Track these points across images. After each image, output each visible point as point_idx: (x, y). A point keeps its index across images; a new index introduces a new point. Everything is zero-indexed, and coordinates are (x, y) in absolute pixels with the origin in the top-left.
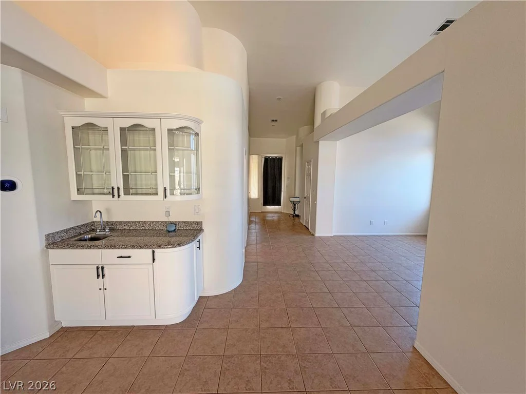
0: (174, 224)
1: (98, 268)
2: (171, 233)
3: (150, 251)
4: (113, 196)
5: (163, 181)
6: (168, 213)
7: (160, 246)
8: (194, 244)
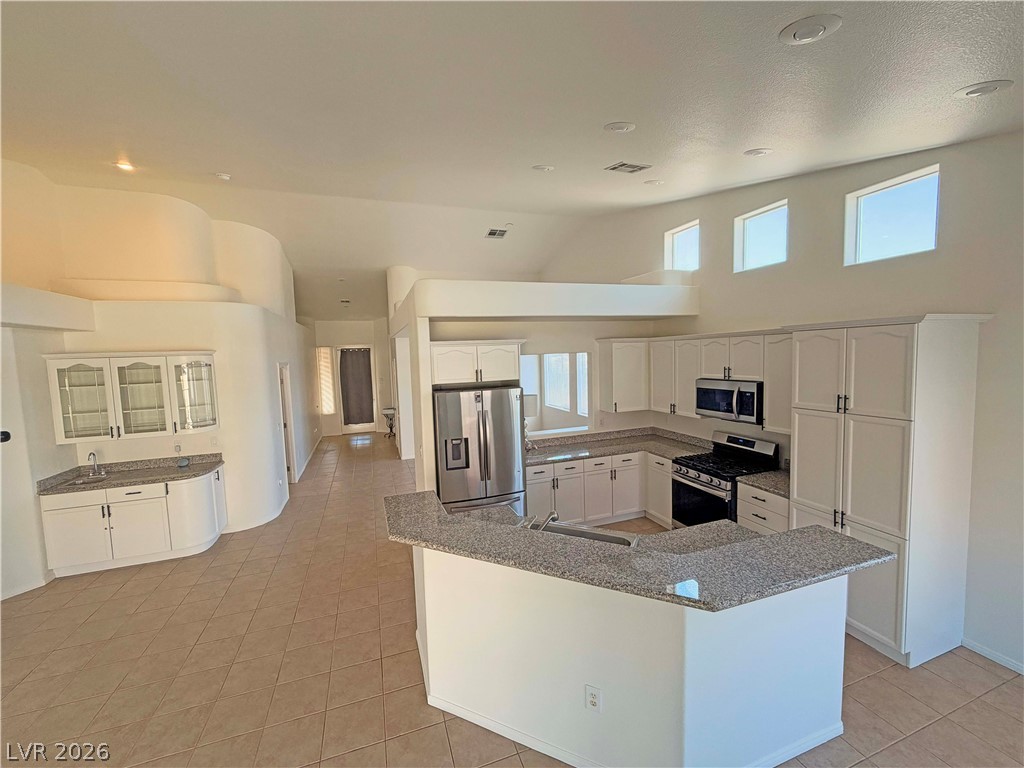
0: (188, 458)
1: (103, 508)
2: (184, 469)
3: (163, 485)
4: (112, 436)
5: (171, 416)
6: (178, 448)
7: (173, 479)
8: (212, 475)
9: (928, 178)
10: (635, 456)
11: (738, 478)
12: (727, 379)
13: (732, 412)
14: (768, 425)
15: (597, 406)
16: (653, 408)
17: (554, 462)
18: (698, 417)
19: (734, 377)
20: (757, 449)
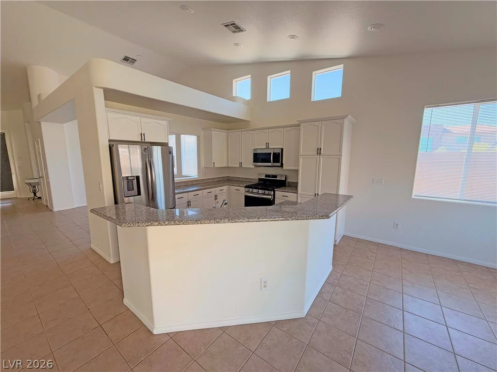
9: (338, 70)
10: (225, 188)
11: (275, 189)
12: (268, 148)
13: (270, 162)
14: (285, 167)
15: (203, 164)
16: (230, 165)
17: (188, 192)
18: (254, 167)
19: (270, 147)
20: (278, 178)
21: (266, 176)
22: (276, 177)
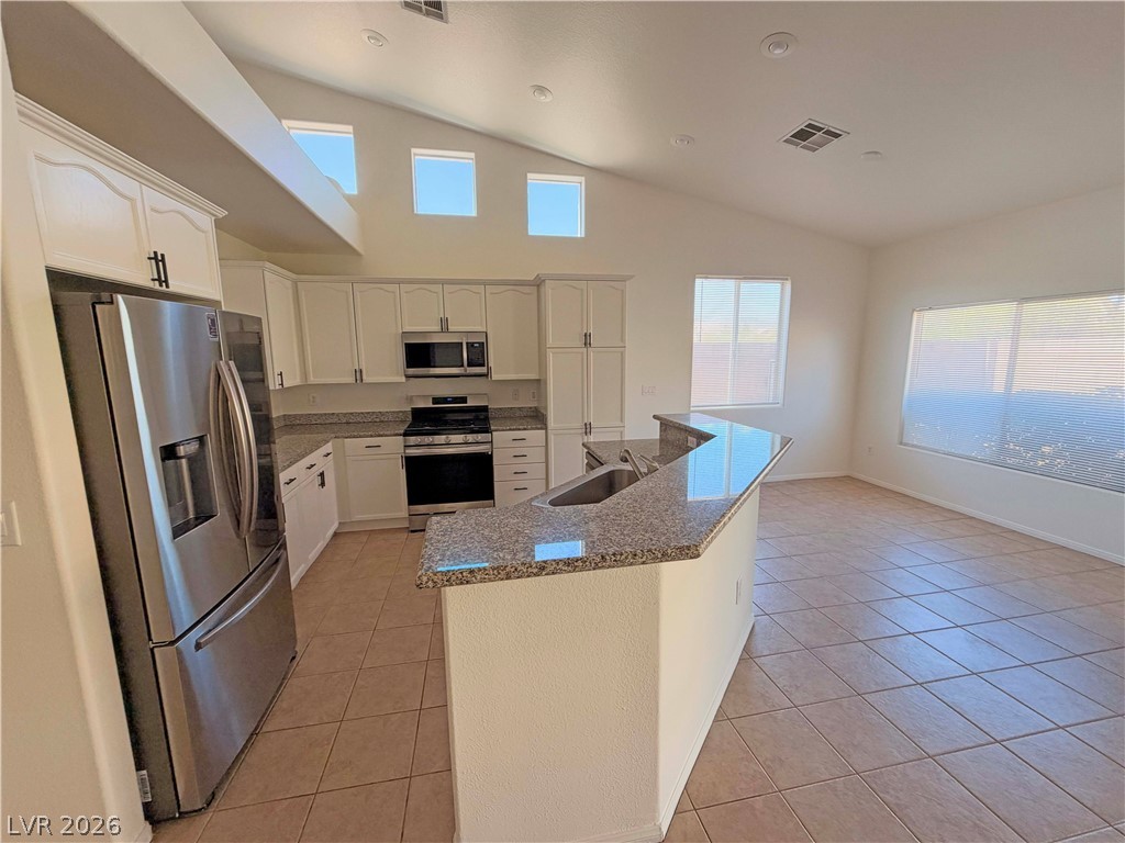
10: (331, 447)
12: (447, 330)
14: (493, 376)
18: (403, 379)
19: (451, 328)
20: (470, 403)
21: (436, 400)
22: (464, 400)
